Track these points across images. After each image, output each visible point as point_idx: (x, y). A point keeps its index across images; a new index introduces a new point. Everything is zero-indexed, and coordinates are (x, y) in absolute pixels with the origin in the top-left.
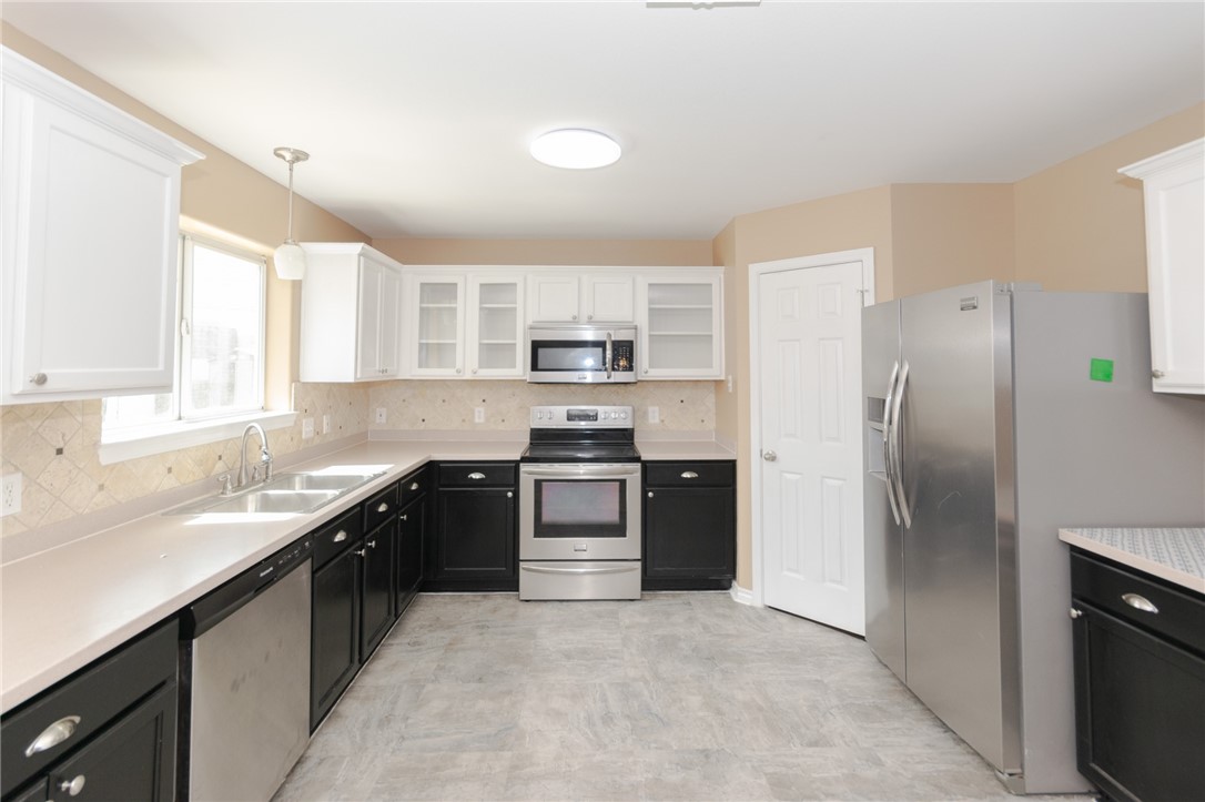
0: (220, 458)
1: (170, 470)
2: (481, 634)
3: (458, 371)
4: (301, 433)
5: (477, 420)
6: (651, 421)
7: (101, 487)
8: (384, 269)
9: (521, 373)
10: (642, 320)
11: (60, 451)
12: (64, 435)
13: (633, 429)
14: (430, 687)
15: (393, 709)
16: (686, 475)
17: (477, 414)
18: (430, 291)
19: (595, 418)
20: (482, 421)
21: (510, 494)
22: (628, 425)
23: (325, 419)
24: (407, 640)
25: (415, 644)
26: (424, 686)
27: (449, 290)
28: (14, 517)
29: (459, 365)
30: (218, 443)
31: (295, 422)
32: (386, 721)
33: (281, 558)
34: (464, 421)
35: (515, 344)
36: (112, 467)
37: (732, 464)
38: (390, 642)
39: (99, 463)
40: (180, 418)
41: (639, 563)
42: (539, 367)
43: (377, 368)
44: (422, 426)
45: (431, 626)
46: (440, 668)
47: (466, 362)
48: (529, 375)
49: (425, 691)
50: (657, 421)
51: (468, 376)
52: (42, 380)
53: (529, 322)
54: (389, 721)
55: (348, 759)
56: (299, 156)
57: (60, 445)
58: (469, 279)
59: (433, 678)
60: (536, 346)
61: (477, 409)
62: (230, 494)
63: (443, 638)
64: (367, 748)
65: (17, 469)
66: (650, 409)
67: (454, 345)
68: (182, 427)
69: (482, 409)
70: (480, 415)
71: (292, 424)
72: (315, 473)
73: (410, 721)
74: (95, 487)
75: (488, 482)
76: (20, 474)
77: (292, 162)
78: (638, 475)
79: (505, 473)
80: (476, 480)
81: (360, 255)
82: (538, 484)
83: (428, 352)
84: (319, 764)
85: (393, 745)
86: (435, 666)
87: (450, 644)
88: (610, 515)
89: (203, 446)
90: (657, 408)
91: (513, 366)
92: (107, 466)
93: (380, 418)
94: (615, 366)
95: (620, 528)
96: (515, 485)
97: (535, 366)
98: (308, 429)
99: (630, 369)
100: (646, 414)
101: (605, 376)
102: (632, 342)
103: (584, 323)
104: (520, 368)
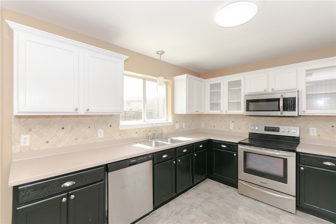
0: (150, 131)
1: (136, 133)
2: (219, 200)
3: (221, 111)
4: (175, 127)
5: (231, 128)
6: (311, 134)
7: (120, 134)
8: (197, 81)
9: (243, 112)
10: (303, 88)
11: (111, 126)
12: (111, 123)
13: (299, 137)
14: (194, 209)
15: (181, 211)
16: (326, 163)
17: (231, 126)
18: (212, 86)
19: (277, 130)
20: (232, 128)
21: (235, 155)
22: (297, 135)
23: (183, 124)
24: (197, 192)
25: (199, 194)
26: (193, 208)
27: (218, 85)
28: (102, 138)
29: (222, 109)
30: (149, 128)
31: (173, 124)
32: (177, 213)
33: (139, 158)
34: (226, 128)
35: (241, 102)
36: (123, 130)
38: (192, 190)
39: (119, 129)
40: (144, 121)
41: (294, 199)
42: (250, 110)
43: (195, 110)
44: (214, 129)
45: (206, 190)
46: (200, 205)
47: (224, 109)
48: (245, 113)
49: (192, 210)
50: (315, 135)
51: (225, 113)
52: (88, 110)
53: (246, 93)
54: (178, 214)
55: (163, 219)
56: (163, 52)
57: (111, 125)
58: (224, 81)
59: (197, 207)
60: (248, 102)
61: (231, 124)
62: (150, 140)
63: (207, 195)
64: (169, 219)
65: (102, 129)
66: (311, 129)
67: (220, 103)
68: (144, 123)
69: (232, 124)
70: (232, 126)
71: (172, 125)
72: (174, 138)
73: (183, 217)
74: (119, 134)
75: (227, 149)
76: (103, 130)
77: (161, 55)
78: (294, 158)
79: (233, 147)
80: (223, 147)
81: (187, 78)
82: (245, 153)
84: (157, 216)
85: (175, 222)
86: (199, 203)
87: (208, 199)
88: (280, 172)
89: (145, 128)
90: (315, 129)
91: (240, 109)
92: (121, 130)
93: (203, 125)
94: (285, 109)
95: (284, 179)
96: (237, 151)
97: (248, 110)
98: (177, 126)
99: (294, 110)
100: (308, 131)
101: (278, 113)
102: (295, 98)
103: (270, 91)
104: (242, 110)
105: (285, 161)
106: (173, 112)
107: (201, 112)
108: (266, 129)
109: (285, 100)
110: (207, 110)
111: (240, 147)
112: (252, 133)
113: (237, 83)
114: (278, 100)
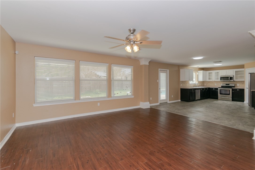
3: (212, 80)
10: (234, 75)
16: (238, 90)
18: (209, 73)
19: (229, 84)
23: (200, 84)
27: (211, 73)
34: (214, 85)
35: (219, 78)
37: (244, 89)
41: (231, 98)
44: (209, 85)
48: (220, 81)
51: (214, 81)
53: (220, 75)
58: (214, 72)
60: (221, 78)
67: (212, 78)
70: (216, 84)
78: (231, 90)
80: (214, 89)
82: (220, 90)
83: (209, 79)
88: (228, 93)
91: (218, 80)
93: (205, 84)
94: (230, 79)
95: (229, 94)
96: (218, 90)
97: (221, 80)
98: (199, 84)
99: (232, 80)
100: (237, 85)
101: (229, 81)
102: (232, 77)
103: (227, 75)
104: (219, 80)
105: (229, 90)
106: (198, 81)
107: (206, 80)
108: (226, 84)
109: (230, 78)
110: (208, 80)
111: (218, 88)
112: (222, 86)
113: (218, 73)
114: (228, 77)
